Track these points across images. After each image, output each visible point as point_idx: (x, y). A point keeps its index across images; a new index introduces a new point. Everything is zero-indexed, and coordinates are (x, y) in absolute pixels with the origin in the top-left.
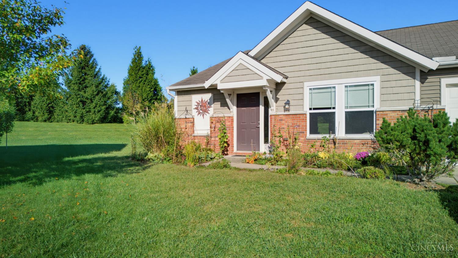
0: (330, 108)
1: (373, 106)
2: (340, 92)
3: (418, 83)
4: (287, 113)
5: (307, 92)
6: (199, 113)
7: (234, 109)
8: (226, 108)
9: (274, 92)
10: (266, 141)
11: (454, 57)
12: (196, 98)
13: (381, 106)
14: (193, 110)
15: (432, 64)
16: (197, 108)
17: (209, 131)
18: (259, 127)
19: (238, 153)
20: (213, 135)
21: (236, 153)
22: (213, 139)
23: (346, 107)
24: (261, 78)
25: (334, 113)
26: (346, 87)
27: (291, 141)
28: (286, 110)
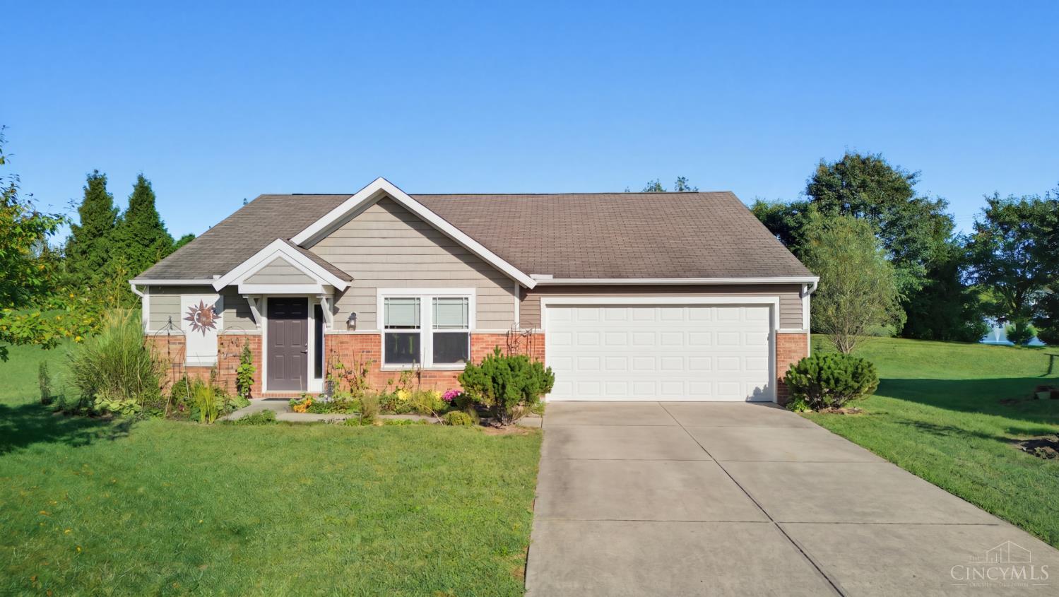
0: (414, 327)
1: (467, 327)
2: (427, 306)
3: (517, 300)
4: (351, 332)
5: (381, 302)
6: (196, 326)
7: (263, 321)
8: (248, 319)
9: (332, 301)
10: (318, 374)
11: (551, 276)
12: (189, 302)
13: (477, 327)
14: (182, 321)
15: (530, 282)
16: (191, 319)
17: (216, 358)
18: (306, 353)
19: (269, 395)
20: (224, 365)
21: (266, 395)
22: (224, 372)
25: (418, 335)
26: (434, 299)
27: (358, 374)
28: (350, 327)
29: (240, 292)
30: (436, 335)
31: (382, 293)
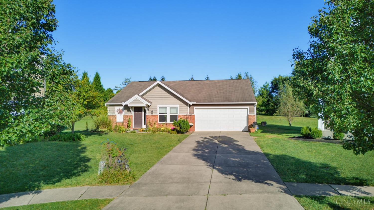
0: (165, 114)
1: (177, 114)
2: (168, 109)
3: (188, 108)
4: (152, 115)
5: (158, 108)
6: (118, 114)
7: (133, 112)
8: (130, 112)
9: (147, 108)
10: (145, 124)
11: (196, 102)
12: (117, 108)
13: (180, 114)
15: (191, 103)
16: (117, 112)
17: (123, 120)
18: (142, 119)
19: (134, 128)
22: (124, 123)
23: (170, 114)
24: (144, 104)
25: (166, 116)
26: (170, 107)
27: (153, 124)
28: (152, 114)
29: (128, 106)
30: (170, 116)
31: (158, 106)
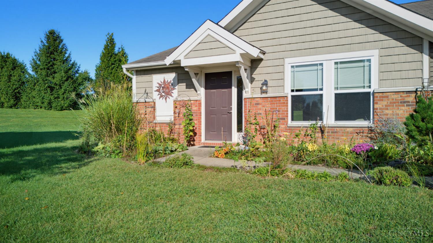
0: (316, 90)
1: (370, 87)
2: (329, 69)
3: (426, 58)
4: (264, 95)
5: (288, 70)
6: (161, 96)
7: (202, 91)
8: (193, 90)
9: (249, 71)
10: (239, 129)
12: (158, 79)
13: (380, 86)
14: (154, 92)
16: (158, 91)
17: (173, 117)
18: (231, 113)
19: (206, 143)
20: (177, 122)
21: (204, 143)
22: (177, 127)
23: (337, 88)
24: (234, 52)
25: (321, 95)
26: (336, 63)
27: (269, 129)
28: (263, 92)
29: (182, 65)
30: (336, 94)
31: (289, 62)
